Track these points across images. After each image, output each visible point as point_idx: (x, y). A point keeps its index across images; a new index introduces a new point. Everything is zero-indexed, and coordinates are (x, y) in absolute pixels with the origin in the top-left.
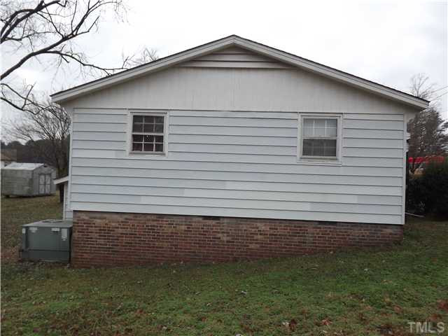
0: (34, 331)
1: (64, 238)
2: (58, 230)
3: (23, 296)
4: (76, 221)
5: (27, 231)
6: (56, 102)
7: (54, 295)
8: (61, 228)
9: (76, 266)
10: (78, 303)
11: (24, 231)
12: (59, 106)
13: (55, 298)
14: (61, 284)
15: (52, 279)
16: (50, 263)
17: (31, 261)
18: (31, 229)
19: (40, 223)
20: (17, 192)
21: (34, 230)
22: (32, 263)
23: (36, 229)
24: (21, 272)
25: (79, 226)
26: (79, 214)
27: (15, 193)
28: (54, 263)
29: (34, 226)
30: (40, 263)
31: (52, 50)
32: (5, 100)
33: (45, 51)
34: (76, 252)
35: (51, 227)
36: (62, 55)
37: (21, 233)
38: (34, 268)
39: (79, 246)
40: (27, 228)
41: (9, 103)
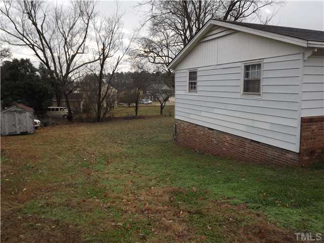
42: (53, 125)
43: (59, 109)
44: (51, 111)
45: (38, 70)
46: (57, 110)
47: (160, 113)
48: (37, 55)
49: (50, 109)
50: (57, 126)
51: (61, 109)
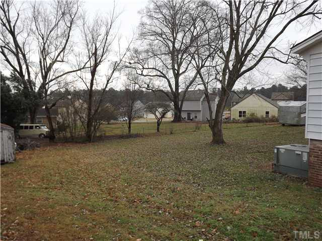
0: (258, 227)
1: (305, 160)
2: (300, 153)
3: (264, 198)
4: (312, 148)
5: (277, 151)
6: (294, 53)
7: (285, 203)
8: (302, 152)
9: (312, 184)
10: (299, 216)
11: (276, 151)
12: (298, 55)
13: (285, 206)
14: (294, 196)
15: (290, 190)
16: (294, 177)
17: (280, 173)
18: (280, 150)
19: (288, 147)
20: (289, 122)
21: (282, 151)
22: (281, 175)
23: (284, 150)
24: (271, 180)
25: (314, 152)
26: (314, 142)
27: (288, 123)
28: (296, 178)
29: (283, 148)
30: (287, 176)
31: (306, 13)
32: (274, 58)
33: (300, 15)
34: (312, 173)
35: (295, 150)
36: (314, 14)
37: (274, 152)
38: (280, 179)
39: (314, 169)
40: (278, 149)
41: (278, 60)
42: (33, 147)
43: (34, 127)
44: (24, 130)
45: (8, 79)
46: (31, 127)
47: (157, 131)
48: (7, 60)
49: (22, 126)
50: (38, 149)
51: (36, 127)
